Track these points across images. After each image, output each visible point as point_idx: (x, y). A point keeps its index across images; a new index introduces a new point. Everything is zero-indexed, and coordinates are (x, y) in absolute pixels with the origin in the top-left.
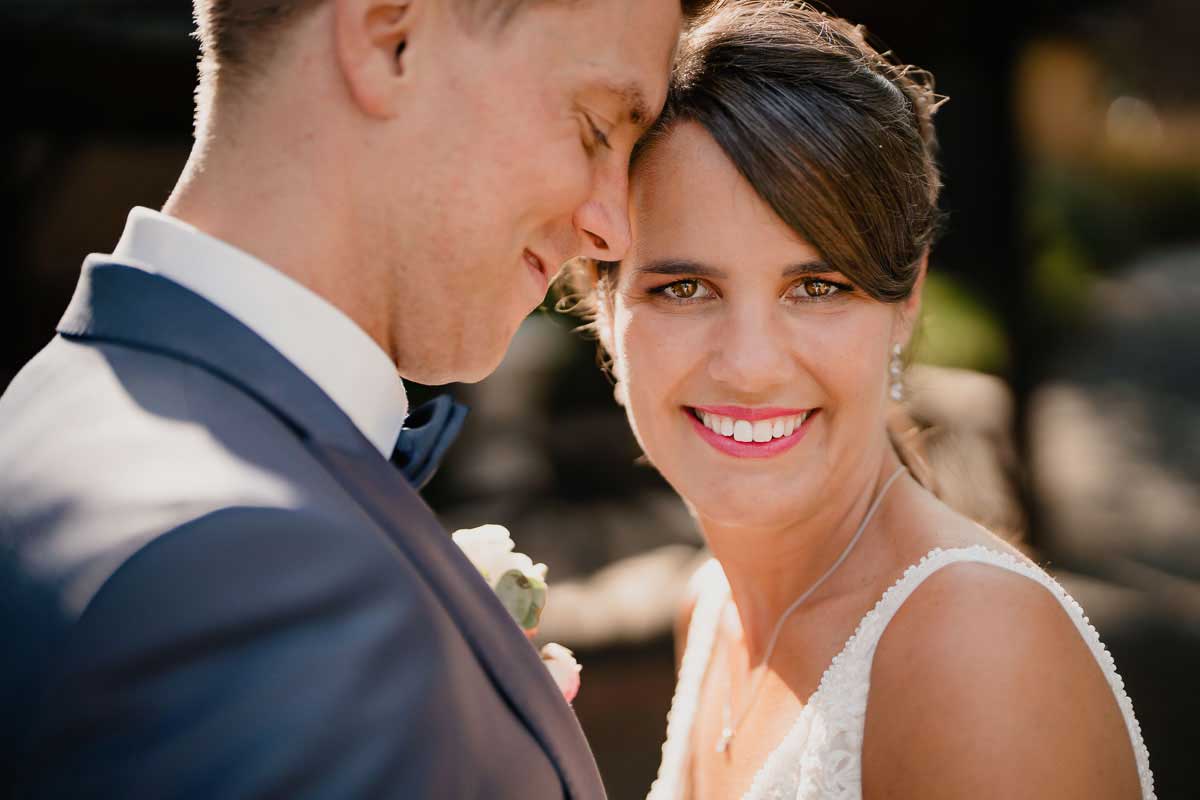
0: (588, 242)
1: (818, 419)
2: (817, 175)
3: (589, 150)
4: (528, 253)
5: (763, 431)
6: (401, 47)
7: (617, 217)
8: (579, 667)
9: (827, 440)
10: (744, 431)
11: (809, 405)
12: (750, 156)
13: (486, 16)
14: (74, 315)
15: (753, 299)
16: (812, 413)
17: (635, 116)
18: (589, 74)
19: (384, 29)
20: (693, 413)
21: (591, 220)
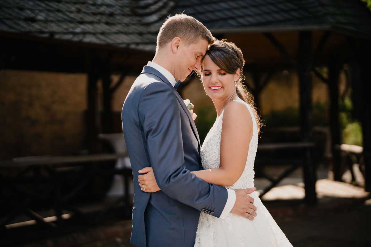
0: (196, 68)
1: (223, 88)
2: (220, 60)
3: (196, 59)
4: (188, 69)
5: (216, 88)
6: (178, 47)
7: (199, 66)
8: (197, 116)
9: (224, 90)
10: (214, 88)
11: (221, 86)
12: (213, 59)
13: (187, 44)
14: (143, 71)
15: (214, 74)
16: (222, 87)
17: (202, 55)
18: (197, 51)
19: (176, 45)
20: (210, 87)
21: (196, 66)
